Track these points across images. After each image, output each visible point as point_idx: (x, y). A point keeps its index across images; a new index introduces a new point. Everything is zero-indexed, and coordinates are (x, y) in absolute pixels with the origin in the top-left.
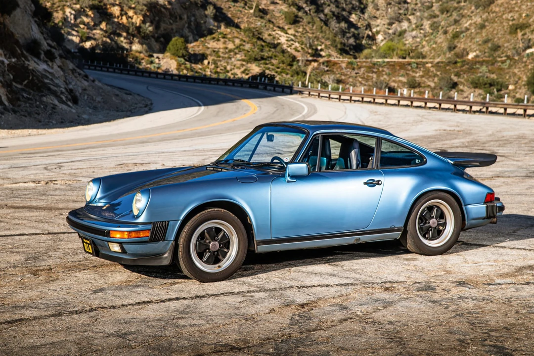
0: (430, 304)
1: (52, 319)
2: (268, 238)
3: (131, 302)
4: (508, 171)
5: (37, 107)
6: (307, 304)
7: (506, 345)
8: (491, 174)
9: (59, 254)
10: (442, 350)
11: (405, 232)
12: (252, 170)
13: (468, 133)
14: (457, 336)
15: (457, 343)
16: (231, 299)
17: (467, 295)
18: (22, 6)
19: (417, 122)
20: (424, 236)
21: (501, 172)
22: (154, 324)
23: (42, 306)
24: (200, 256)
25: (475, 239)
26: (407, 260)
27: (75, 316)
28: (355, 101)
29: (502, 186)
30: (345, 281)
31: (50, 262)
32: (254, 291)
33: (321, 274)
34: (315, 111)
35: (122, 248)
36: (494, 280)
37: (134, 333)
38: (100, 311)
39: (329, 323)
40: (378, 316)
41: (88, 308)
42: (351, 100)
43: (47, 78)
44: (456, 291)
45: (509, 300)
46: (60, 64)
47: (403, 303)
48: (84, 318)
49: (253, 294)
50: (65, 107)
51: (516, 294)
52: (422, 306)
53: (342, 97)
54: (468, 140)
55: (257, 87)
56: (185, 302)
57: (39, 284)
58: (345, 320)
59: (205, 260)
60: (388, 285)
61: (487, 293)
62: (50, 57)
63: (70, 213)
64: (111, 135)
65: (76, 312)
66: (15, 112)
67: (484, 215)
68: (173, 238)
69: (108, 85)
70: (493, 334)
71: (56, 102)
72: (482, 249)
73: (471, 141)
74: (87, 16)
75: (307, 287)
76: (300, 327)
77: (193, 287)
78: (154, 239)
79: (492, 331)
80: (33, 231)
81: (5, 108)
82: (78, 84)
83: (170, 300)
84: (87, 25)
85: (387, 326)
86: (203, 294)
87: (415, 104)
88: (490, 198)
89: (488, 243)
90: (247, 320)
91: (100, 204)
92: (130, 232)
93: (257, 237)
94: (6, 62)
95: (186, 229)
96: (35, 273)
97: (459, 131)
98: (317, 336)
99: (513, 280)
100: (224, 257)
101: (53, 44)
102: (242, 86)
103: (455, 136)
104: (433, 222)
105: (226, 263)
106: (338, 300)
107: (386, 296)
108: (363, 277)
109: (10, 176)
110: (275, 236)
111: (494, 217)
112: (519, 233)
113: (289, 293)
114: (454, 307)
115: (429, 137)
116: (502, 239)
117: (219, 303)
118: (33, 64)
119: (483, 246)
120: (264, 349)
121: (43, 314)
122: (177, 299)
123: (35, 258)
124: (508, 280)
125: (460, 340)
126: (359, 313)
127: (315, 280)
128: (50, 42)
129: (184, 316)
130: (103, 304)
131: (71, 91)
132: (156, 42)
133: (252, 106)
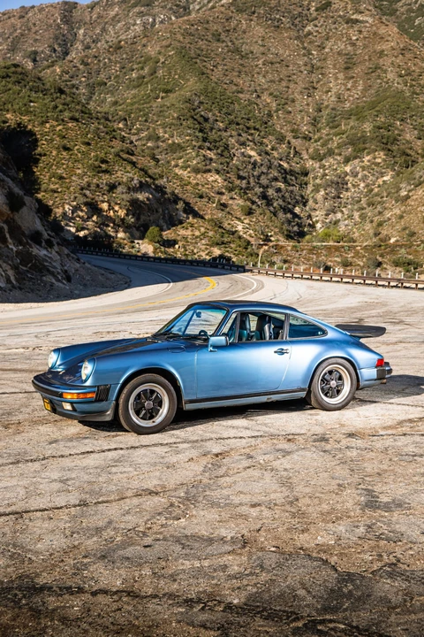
0: (322, 453)
1: (11, 466)
2: (194, 398)
3: (78, 452)
5: (39, 284)
6: (221, 454)
7: (375, 488)
9: (29, 410)
10: (323, 493)
11: (309, 392)
12: (183, 341)
13: (385, 305)
14: (338, 481)
15: (336, 487)
16: (159, 450)
17: (353, 445)
18: (28, 205)
19: (344, 296)
20: (326, 395)
21: (404, 338)
22: (92, 471)
23: (5, 455)
24: (138, 413)
25: (370, 397)
26: (311, 415)
27: (30, 464)
28: (297, 278)
30: (256, 434)
31: (21, 417)
32: (179, 443)
33: (237, 428)
34: (263, 287)
35: (73, 407)
36: (378, 432)
37: (73, 479)
38: (51, 459)
39: (235, 471)
40: (276, 464)
41: (42, 457)
42: (292, 277)
43: (47, 261)
44: (345, 442)
45: (386, 449)
46: (57, 250)
47: (301, 452)
48: (37, 465)
49: (178, 445)
50: (60, 284)
51: (393, 444)
52: (314, 455)
53: (286, 275)
54: (383, 310)
55: (216, 267)
56: (121, 452)
57: (7, 436)
58: (249, 467)
59: (141, 416)
60: (290, 437)
61: (370, 443)
62: (49, 244)
63: (35, 378)
65: (31, 461)
66: (21, 289)
67: (375, 377)
68: (114, 398)
69: (96, 266)
70: (367, 479)
71: (54, 281)
72: (374, 405)
73: (386, 312)
74: (82, 211)
75: (223, 439)
76: (210, 475)
77: (130, 438)
78: (98, 400)
79: (366, 476)
80: (13, 390)
81: (14, 287)
82: (72, 266)
83: (109, 450)
84: (82, 218)
85: (282, 473)
86: (137, 445)
87: (344, 280)
88: (381, 363)
89: (380, 400)
90: (168, 468)
91: (59, 370)
92: (78, 394)
93: (185, 398)
95: (125, 391)
96: (6, 427)
97: (377, 303)
98: (222, 481)
99: (394, 432)
100: (157, 414)
101: (53, 234)
102: (204, 266)
103: (373, 307)
104: (333, 383)
105: (158, 419)
106: (247, 451)
107: (286, 446)
108: (272, 430)
109: (6, 343)
110: (200, 396)
111: (384, 378)
112: (407, 391)
113: (208, 444)
114: (341, 456)
115: (352, 308)
116: (392, 396)
117: (148, 453)
118: (36, 250)
119: (375, 402)
120: (176, 494)
121: (5, 462)
122: (116, 449)
123: (9, 414)
124: (390, 432)
125: (339, 485)
126: (261, 461)
127: (232, 433)
128: (50, 233)
129: (118, 464)
130: (54, 454)
131: (66, 271)
132: (139, 231)
133: (212, 283)
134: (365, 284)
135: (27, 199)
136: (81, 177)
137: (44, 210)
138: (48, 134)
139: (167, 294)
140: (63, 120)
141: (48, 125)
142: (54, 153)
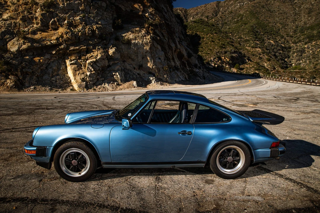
4: (318, 110)
5: (195, 80)
8: (310, 110)
11: (208, 164)
19: (296, 88)
28: (280, 81)
29: (311, 118)
34: (267, 83)
42: (279, 81)
43: (198, 73)
46: (202, 70)
50: (201, 80)
53: (277, 80)
54: (310, 95)
55: (254, 77)
59: (70, 169)
62: (200, 68)
64: (204, 88)
66: (189, 81)
67: (269, 155)
68: (50, 156)
69: (214, 75)
71: (199, 79)
73: (311, 95)
74: (216, 59)
78: (38, 156)
81: (187, 80)
82: (206, 75)
84: (216, 61)
87: (298, 82)
88: (275, 145)
93: (103, 160)
94: (189, 69)
97: (309, 91)
100: (82, 169)
102: (250, 76)
103: (306, 93)
104: (230, 159)
105: (83, 173)
115: (297, 93)
118: (195, 70)
128: (200, 64)
131: (204, 76)
132: (232, 65)
133: (250, 81)
134: (306, 84)
135: (194, 55)
136: (217, 49)
137: (200, 58)
138: (206, 38)
139: (233, 84)
140: (213, 33)
141: (208, 35)
142: (210, 43)
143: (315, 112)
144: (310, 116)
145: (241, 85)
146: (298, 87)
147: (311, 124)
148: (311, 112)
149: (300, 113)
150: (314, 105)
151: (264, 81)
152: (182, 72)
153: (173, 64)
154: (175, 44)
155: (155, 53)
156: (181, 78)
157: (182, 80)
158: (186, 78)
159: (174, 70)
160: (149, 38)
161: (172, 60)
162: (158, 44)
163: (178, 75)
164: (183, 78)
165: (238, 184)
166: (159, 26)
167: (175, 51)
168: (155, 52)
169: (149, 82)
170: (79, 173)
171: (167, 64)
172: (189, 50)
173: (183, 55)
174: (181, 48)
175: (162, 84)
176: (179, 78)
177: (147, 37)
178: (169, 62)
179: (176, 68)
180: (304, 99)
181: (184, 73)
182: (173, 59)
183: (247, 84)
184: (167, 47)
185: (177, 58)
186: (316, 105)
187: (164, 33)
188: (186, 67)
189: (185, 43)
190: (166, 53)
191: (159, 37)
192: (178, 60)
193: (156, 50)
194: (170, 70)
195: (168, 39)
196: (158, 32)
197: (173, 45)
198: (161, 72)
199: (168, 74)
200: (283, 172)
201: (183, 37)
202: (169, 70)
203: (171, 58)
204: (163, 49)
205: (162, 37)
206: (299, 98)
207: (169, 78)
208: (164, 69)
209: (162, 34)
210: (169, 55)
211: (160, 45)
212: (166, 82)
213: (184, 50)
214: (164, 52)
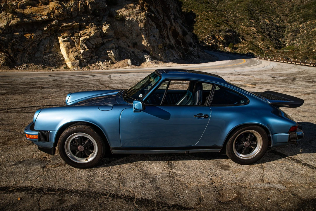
2: (119, 146)
5: (189, 59)
11: (224, 149)
18: (189, 34)
28: (274, 61)
34: (261, 63)
42: (273, 61)
43: (193, 52)
46: (197, 48)
50: (196, 59)
53: (271, 60)
54: (306, 75)
55: (248, 56)
62: (194, 47)
64: (199, 67)
66: (184, 60)
69: (209, 54)
71: (194, 58)
72: (282, 160)
74: (210, 38)
78: (41, 140)
81: (182, 59)
82: (201, 53)
84: (210, 40)
87: (292, 63)
93: (112, 146)
94: (183, 48)
101: (196, 44)
102: (244, 56)
103: (302, 74)
105: (90, 159)
115: (292, 73)
118: (190, 48)
128: (195, 43)
131: (199, 55)
132: (226, 44)
133: (244, 61)
134: (300, 65)
135: (189, 33)
136: (211, 28)
137: (195, 37)
138: (201, 16)
139: (228, 64)
140: (208, 11)
141: (203, 13)
142: (204, 21)
143: (314, 93)
144: (311, 98)
145: (235, 64)
146: (292, 67)
147: (314, 106)
148: (311, 93)
149: (300, 94)
150: (313, 86)
151: (259, 60)
152: (177, 50)
153: (168, 42)
154: (170, 21)
155: (150, 31)
156: (176, 56)
157: (177, 59)
158: (180, 57)
159: (168, 49)
160: (144, 15)
161: (166, 39)
162: (153, 21)
163: (172, 53)
164: (177, 57)
165: (255, 170)
166: (153, 3)
167: (170, 29)
168: (149, 29)
169: (144, 60)
170: (86, 159)
171: (162, 42)
172: (184, 28)
173: (178, 34)
174: (176, 25)
175: (156, 63)
176: (174, 57)
177: (141, 14)
178: (163, 40)
179: (171, 47)
180: (301, 79)
181: (179, 51)
182: (168, 37)
183: (242, 63)
184: (162, 25)
185: (172, 36)
186: (314, 86)
187: (159, 10)
188: (181, 45)
189: (180, 21)
190: (161, 31)
191: (154, 14)
192: (173, 38)
193: (150, 28)
194: (165, 49)
195: (163, 16)
196: (153, 9)
197: (168, 23)
198: (156, 50)
199: (163, 52)
200: (299, 156)
201: (178, 15)
202: (163, 48)
203: (166, 35)
204: (158, 26)
205: (157, 14)
206: (296, 79)
207: (164, 56)
208: (159, 47)
209: (157, 11)
210: (164, 33)
211: (154, 22)
212: (161, 60)
213: (179, 28)
214: (159, 30)
